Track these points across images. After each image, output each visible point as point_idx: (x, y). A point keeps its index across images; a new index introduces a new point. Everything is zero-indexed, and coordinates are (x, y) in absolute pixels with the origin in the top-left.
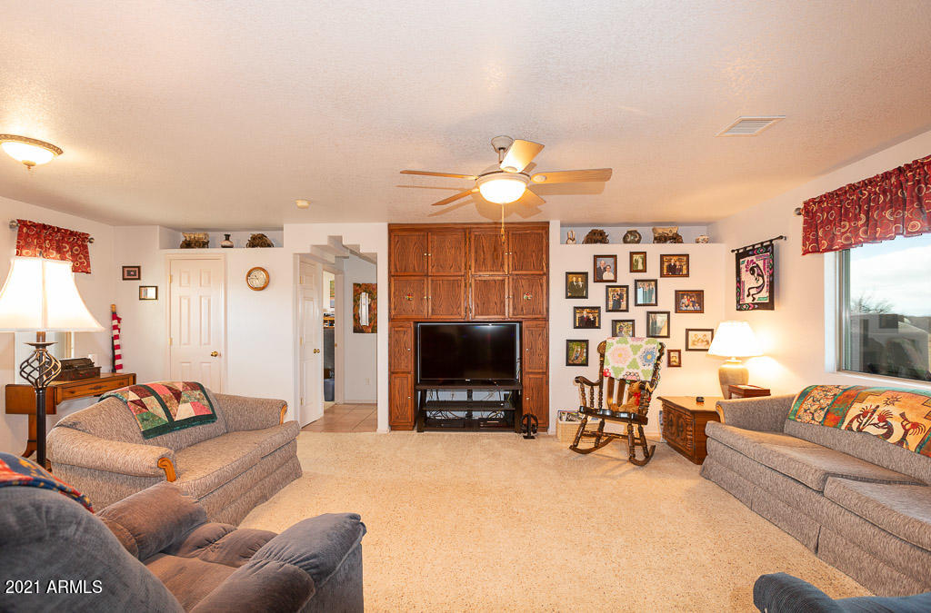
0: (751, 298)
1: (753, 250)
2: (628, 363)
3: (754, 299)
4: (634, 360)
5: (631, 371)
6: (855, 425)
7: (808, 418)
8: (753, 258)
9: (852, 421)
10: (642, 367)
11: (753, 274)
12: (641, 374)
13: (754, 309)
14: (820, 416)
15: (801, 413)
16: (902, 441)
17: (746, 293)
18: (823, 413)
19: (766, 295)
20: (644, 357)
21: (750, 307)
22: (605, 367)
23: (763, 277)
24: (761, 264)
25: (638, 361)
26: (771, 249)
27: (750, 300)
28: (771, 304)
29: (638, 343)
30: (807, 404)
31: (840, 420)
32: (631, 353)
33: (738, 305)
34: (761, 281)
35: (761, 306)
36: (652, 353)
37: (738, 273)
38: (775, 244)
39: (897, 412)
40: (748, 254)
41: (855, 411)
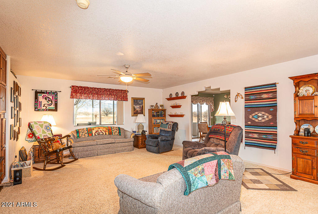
1: (46, 92)
2: (42, 132)
3: (46, 108)
4: (43, 130)
5: (44, 135)
6: (96, 134)
7: (84, 136)
8: (46, 95)
9: (95, 134)
10: (47, 133)
11: (46, 100)
12: (48, 135)
13: (46, 111)
14: (87, 135)
15: (81, 136)
16: (106, 134)
17: (43, 105)
18: (87, 134)
19: (53, 107)
20: (46, 128)
21: (44, 110)
22: (37, 135)
23: (52, 101)
24: (51, 97)
25: (45, 130)
26: (56, 94)
27: (45, 108)
28: (56, 110)
29: (41, 124)
30: (81, 134)
31: (92, 134)
32: (41, 128)
33: (36, 109)
34: (50, 102)
35: (50, 110)
36: (48, 127)
37: (36, 98)
38: (59, 93)
39: (102, 130)
40: (44, 93)
41: (94, 132)
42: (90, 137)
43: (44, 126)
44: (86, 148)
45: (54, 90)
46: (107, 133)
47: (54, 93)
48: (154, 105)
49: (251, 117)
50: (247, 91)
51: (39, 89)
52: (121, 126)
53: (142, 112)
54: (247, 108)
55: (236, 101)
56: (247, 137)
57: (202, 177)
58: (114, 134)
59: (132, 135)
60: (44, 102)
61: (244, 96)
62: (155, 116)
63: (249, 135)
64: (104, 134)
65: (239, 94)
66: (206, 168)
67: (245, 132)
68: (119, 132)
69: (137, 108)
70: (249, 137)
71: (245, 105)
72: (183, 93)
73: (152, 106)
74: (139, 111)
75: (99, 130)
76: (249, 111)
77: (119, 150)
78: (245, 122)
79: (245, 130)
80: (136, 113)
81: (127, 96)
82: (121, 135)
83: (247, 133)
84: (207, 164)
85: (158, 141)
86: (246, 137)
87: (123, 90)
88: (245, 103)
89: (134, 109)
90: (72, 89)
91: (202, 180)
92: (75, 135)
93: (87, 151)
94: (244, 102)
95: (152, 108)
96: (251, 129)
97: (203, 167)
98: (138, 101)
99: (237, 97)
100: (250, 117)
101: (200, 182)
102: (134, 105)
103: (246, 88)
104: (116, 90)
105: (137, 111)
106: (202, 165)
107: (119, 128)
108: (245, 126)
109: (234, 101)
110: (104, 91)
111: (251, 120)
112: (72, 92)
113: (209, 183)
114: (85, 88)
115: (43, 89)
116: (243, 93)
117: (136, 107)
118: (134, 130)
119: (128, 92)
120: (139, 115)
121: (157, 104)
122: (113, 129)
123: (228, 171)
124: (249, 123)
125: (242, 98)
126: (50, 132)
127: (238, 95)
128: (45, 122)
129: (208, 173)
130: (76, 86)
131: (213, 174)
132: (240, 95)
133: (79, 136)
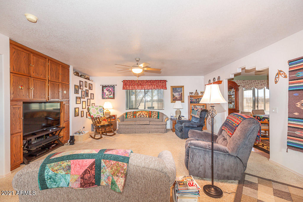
0: (107, 96)
1: (108, 86)
2: (96, 113)
4: (97, 112)
5: (97, 115)
6: (139, 116)
7: (130, 117)
8: (108, 88)
10: (100, 113)
11: (108, 91)
12: (101, 115)
13: (108, 99)
14: (132, 117)
17: (106, 95)
18: (132, 116)
19: (112, 96)
20: (100, 111)
21: (107, 98)
22: (91, 115)
23: (111, 92)
24: (111, 89)
25: (99, 112)
26: (114, 87)
27: (107, 97)
28: (114, 98)
29: (97, 107)
30: (128, 115)
31: (136, 117)
32: (96, 110)
33: (103, 98)
34: (110, 93)
35: (111, 98)
36: (102, 109)
37: (103, 90)
38: (115, 86)
39: (144, 113)
40: (106, 87)
41: (138, 114)
42: (135, 119)
43: (99, 109)
44: (127, 126)
45: (112, 84)
46: (147, 116)
47: (113, 86)
48: (194, 92)
49: (299, 105)
50: (293, 66)
51: (104, 84)
52: (160, 111)
53: (181, 99)
54: (294, 92)
55: (276, 82)
56: (292, 135)
57: (67, 176)
58: (153, 117)
59: (166, 119)
60: (107, 93)
61: (287, 74)
62: (194, 102)
63: (296, 133)
64: (145, 116)
65: (280, 71)
66: (73, 166)
67: (289, 127)
68: (158, 116)
69: (177, 95)
70: (295, 135)
71: (290, 87)
72: (219, 78)
73: (192, 93)
74: (178, 98)
75: (142, 113)
76: (296, 97)
77: (153, 131)
78: (289, 112)
79: (289, 123)
80: (174, 99)
81: (166, 85)
82: (159, 119)
83: (291, 129)
84: (75, 161)
85: (182, 127)
86: (290, 134)
87: (162, 80)
88: (290, 84)
89: (173, 96)
90: (123, 83)
91: (65, 179)
92: (125, 116)
93: (128, 129)
94: (288, 82)
95: (191, 94)
96: (298, 123)
97: (69, 163)
98: (177, 89)
99: (277, 76)
100: (297, 105)
101: (63, 180)
102: (173, 93)
103: (290, 62)
104: (156, 81)
105: (176, 98)
106: (67, 161)
107: (158, 113)
108: (288, 118)
109: (274, 82)
110: (146, 82)
111: (298, 110)
112: (123, 85)
113: (70, 185)
114: (131, 81)
115: (107, 84)
116: (286, 69)
117: (175, 94)
118: (172, 115)
119: (167, 81)
120: (177, 102)
121: (196, 91)
122: (153, 113)
123: (111, 178)
124: (296, 114)
125: (285, 77)
126: (103, 113)
127: (279, 73)
128: (100, 106)
129: (73, 172)
130: (126, 81)
131: (79, 176)
132: (281, 73)
133: (127, 117)
